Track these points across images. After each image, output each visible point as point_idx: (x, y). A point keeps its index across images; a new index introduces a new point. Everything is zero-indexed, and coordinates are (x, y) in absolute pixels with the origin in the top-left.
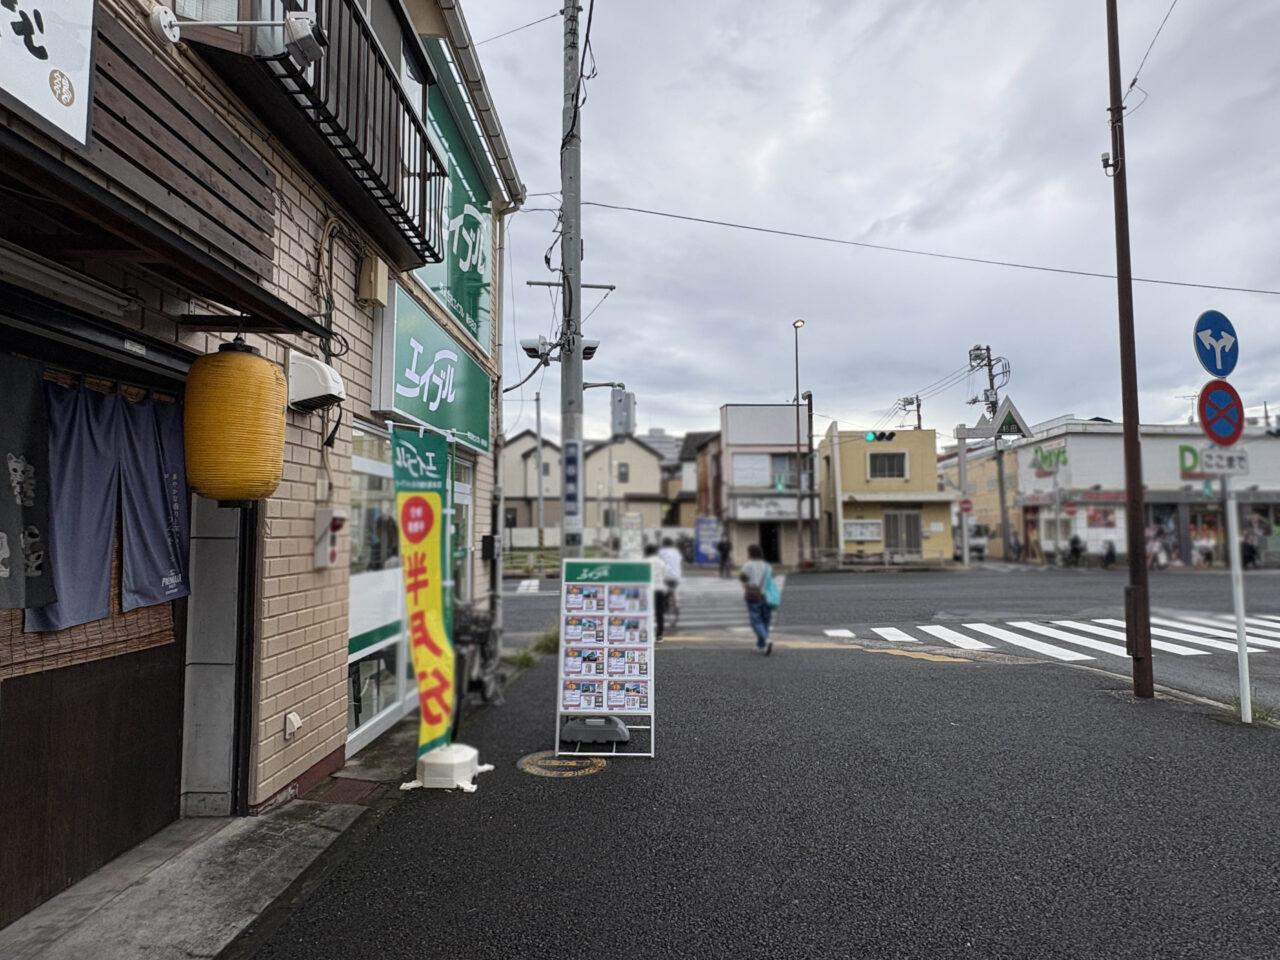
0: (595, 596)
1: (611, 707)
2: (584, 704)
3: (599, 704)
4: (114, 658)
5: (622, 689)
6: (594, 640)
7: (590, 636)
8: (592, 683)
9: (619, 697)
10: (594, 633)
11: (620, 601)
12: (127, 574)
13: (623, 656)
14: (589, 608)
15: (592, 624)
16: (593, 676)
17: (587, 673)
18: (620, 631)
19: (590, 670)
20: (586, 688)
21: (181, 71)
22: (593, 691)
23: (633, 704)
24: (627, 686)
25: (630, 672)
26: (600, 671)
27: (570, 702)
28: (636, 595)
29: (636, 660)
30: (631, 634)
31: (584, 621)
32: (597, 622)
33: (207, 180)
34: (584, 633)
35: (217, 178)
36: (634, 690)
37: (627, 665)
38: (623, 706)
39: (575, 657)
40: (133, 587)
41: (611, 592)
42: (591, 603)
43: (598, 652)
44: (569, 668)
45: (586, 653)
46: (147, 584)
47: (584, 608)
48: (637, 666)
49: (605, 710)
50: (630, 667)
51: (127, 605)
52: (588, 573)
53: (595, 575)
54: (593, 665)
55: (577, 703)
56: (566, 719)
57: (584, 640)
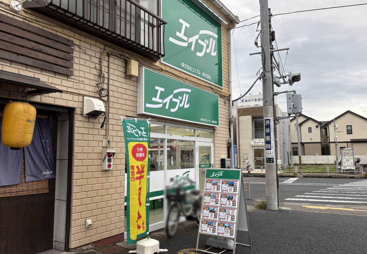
0: (216, 184)
1: (218, 233)
2: (208, 230)
3: (214, 231)
4: (22, 196)
5: (223, 226)
6: (215, 203)
7: (213, 201)
8: (213, 221)
9: (222, 229)
10: (215, 200)
11: (226, 187)
12: (27, 171)
13: (225, 211)
14: (214, 189)
15: (214, 196)
16: (212, 218)
17: (211, 217)
18: (224, 200)
19: (212, 216)
20: (210, 223)
21: (24, 18)
22: (212, 225)
23: (227, 233)
24: (226, 225)
25: (227, 219)
26: (215, 217)
27: (204, 229)
28: (232, 185)
29: (230, 214)
30: (229, 202)
31: (211, 195)
32: (216, 195)
33: (37, 48)
34: (211, 200)
35: (41, 47)
36: (228, 227)
37: (226, 216)
38: (223, 233)
39: (207, 210)
40: (30, 174)
41: (223, 183)
42: (215, 187)
43: (216, 208)
44: (204, 214)
45: (211, 209)
46: (36, 174)
47: (212, 189)
48: (230, 216)
49: (216, 234)
50: (228, 217)
51: (27, 180)
52: (214, 174)
53: (217, 175)
54: (213, 214)
55: (206, 230)
56: (202, 235)
57: (211, 203)
